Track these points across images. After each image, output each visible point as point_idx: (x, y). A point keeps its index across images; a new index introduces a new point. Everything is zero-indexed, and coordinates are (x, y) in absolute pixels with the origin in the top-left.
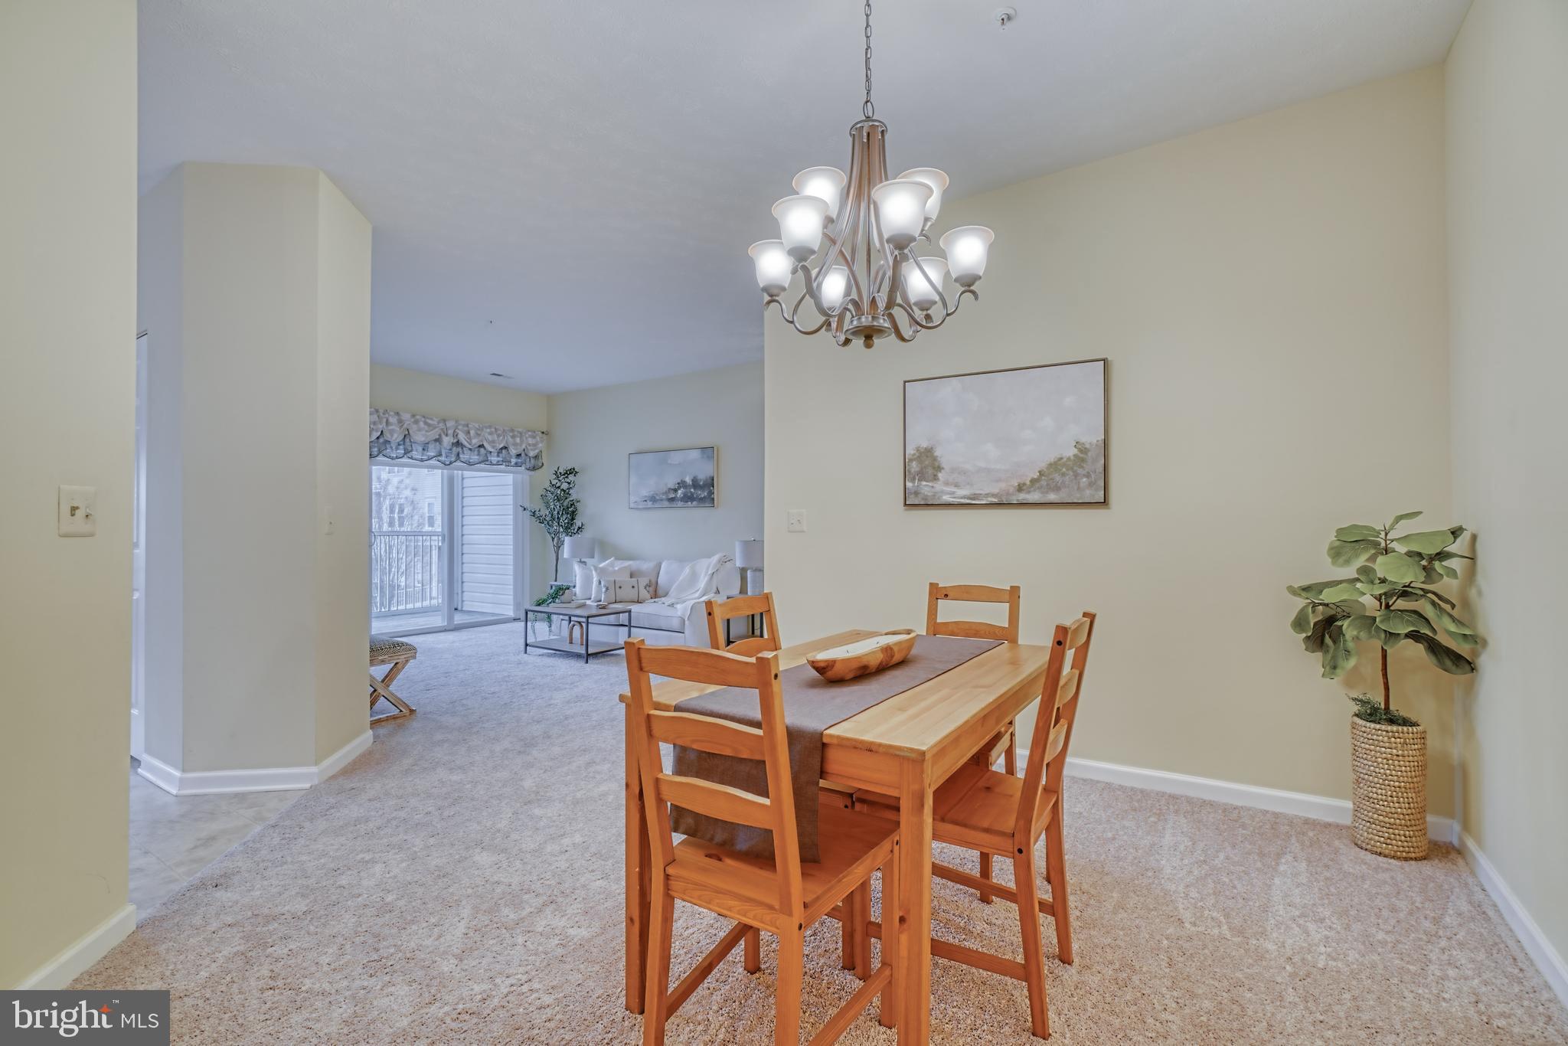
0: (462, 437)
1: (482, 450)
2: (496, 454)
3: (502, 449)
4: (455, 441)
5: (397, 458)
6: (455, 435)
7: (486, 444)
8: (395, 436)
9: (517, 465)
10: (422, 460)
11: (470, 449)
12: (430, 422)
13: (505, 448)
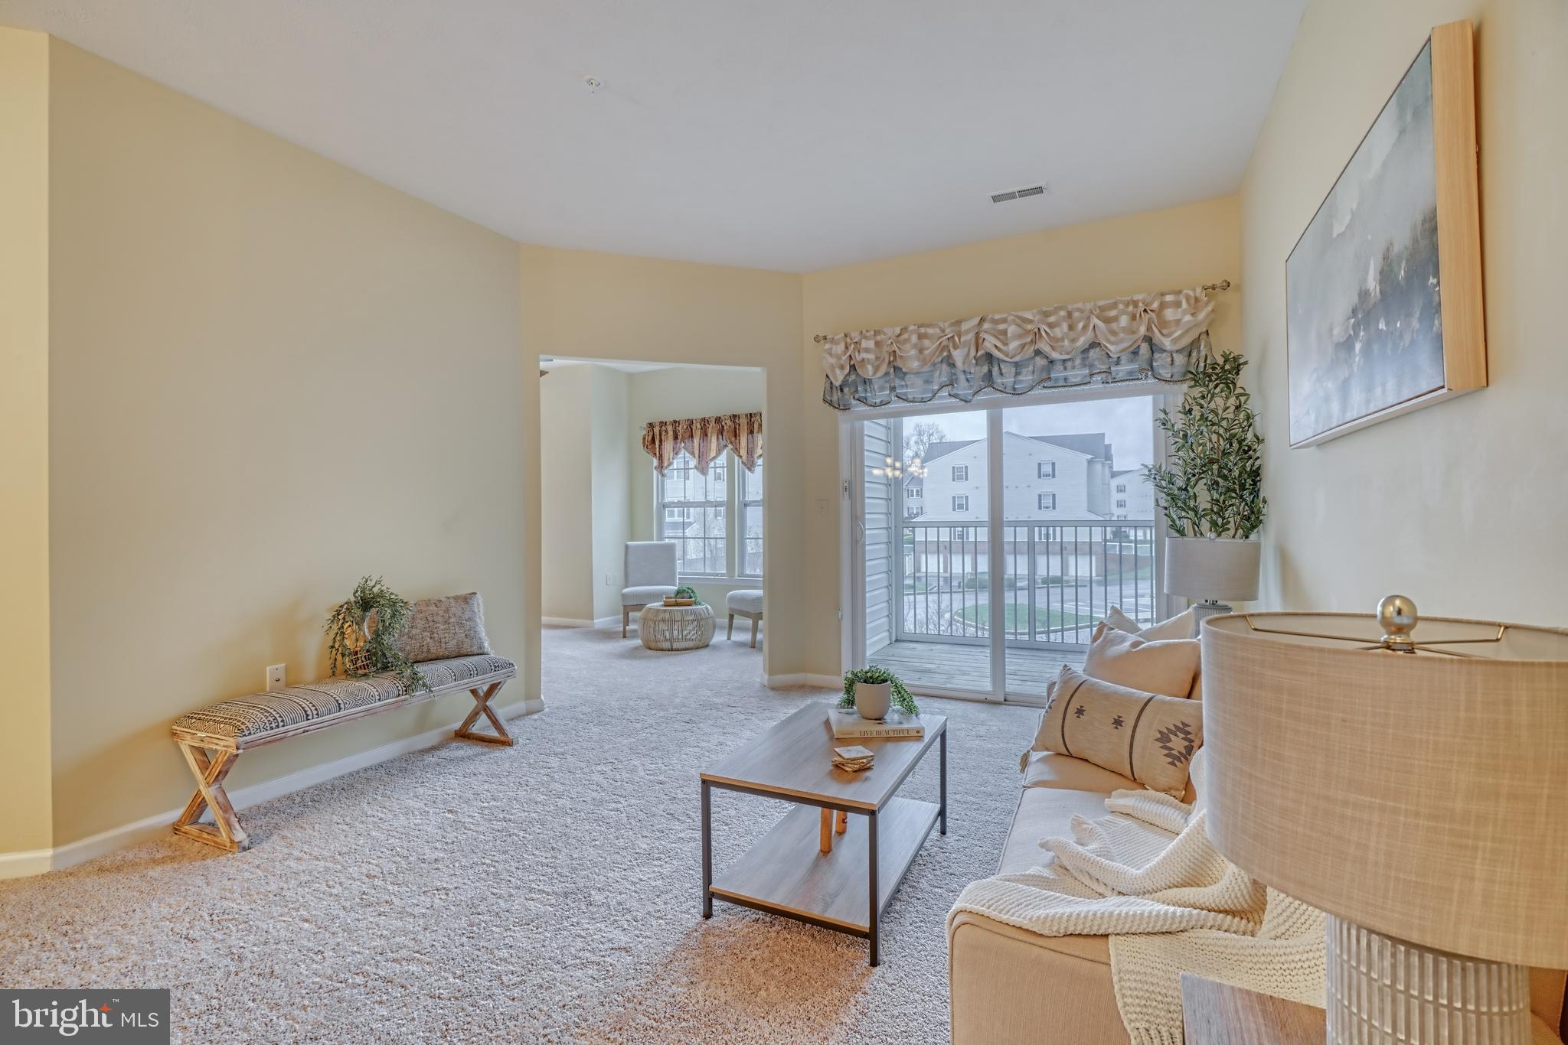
0: (990, 343)
1: (1038, 359)
2: (1078, 362)
3: (1085, 351)
4: (979, 353)
5: (882, 404)
6: (978, 342)
7: (1045, 347)
8: (870, 367)
9: (1131, 377)
10: (923, 401)
11: (1016, 365)
12: (930, 331)
13: (1094, 345)
